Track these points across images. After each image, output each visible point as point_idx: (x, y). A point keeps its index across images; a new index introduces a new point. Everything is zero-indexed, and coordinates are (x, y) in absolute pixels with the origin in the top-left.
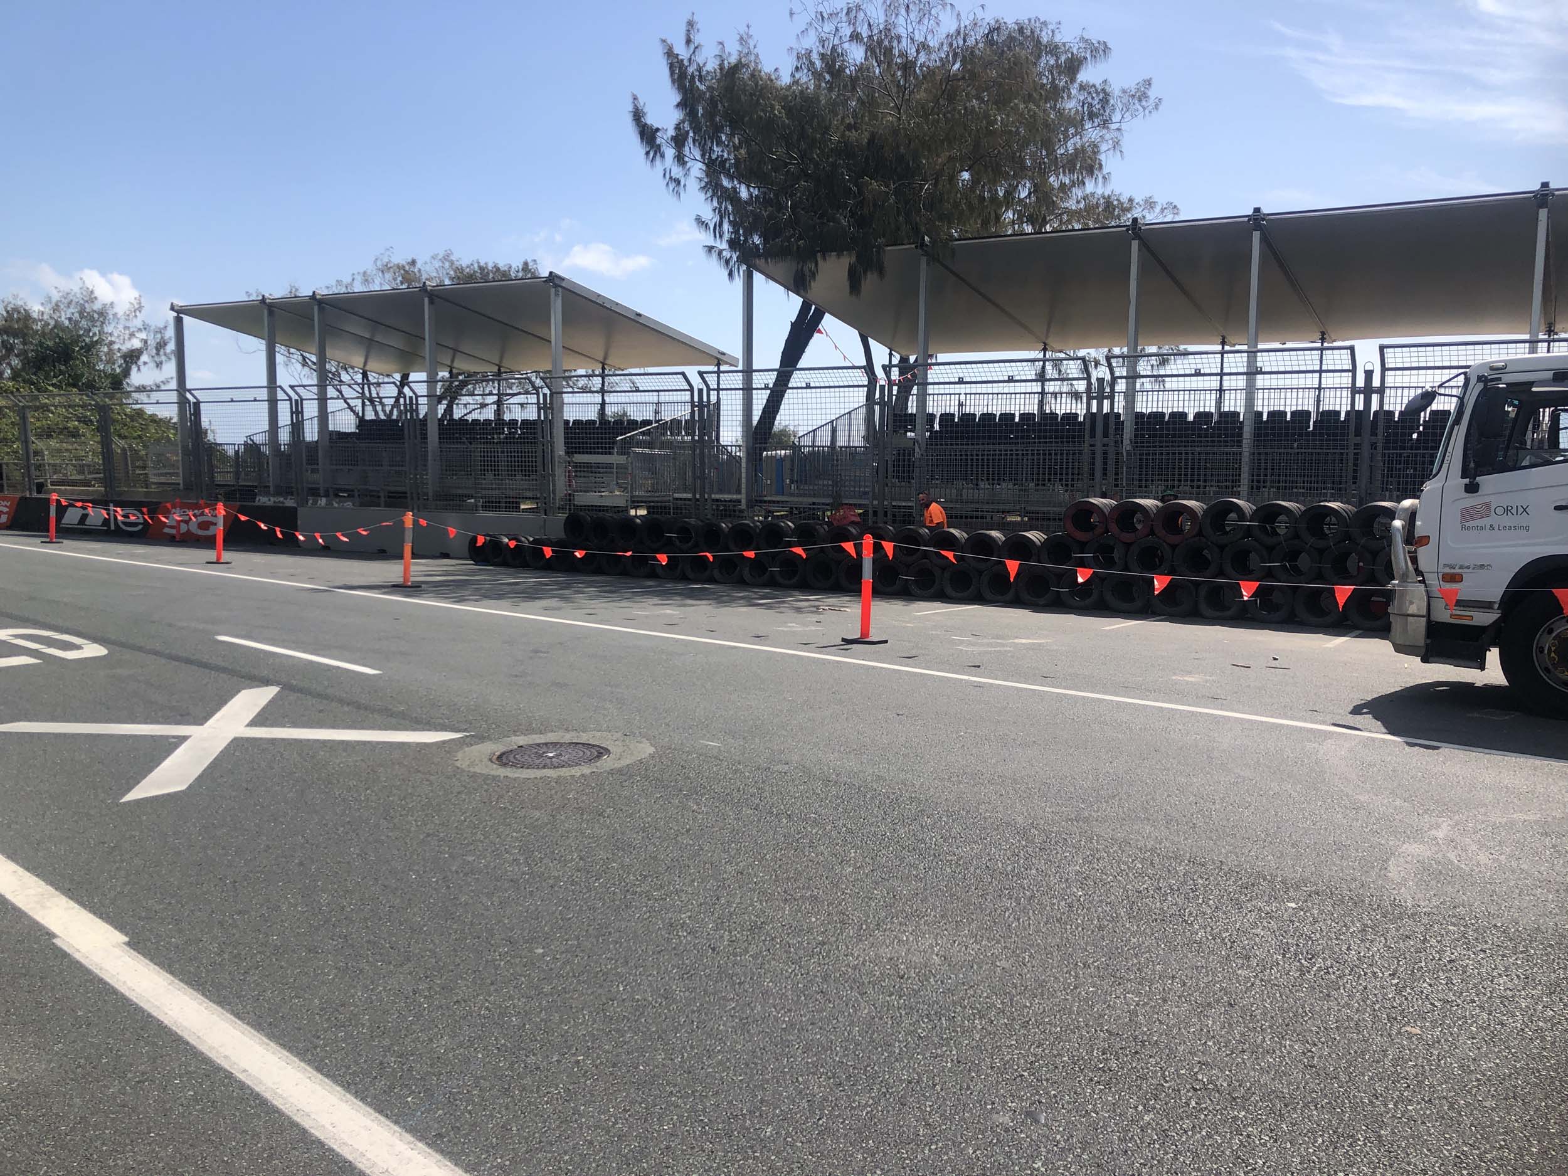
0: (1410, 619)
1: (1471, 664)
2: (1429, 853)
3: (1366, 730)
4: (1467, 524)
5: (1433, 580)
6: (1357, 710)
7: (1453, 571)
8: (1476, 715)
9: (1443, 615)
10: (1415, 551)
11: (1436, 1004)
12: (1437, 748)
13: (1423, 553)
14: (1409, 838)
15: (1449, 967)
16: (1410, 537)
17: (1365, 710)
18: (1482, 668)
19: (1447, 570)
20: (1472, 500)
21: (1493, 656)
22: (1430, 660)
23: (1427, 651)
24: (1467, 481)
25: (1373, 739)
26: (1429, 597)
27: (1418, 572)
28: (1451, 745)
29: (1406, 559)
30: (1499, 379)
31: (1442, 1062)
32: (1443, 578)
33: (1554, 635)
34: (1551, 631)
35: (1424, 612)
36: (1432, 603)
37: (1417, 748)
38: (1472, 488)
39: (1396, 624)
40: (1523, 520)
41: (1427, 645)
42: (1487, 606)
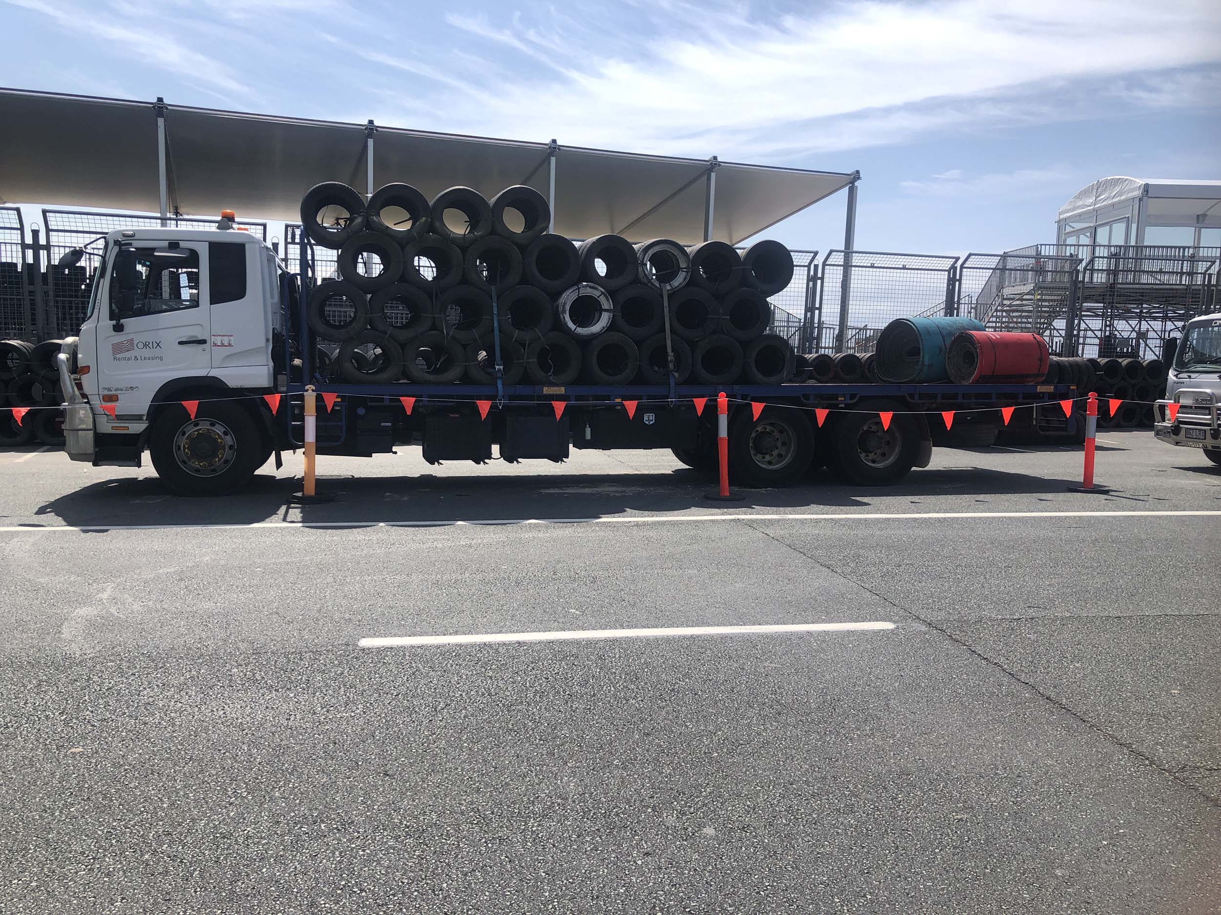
0: (80, 432)
1: (131, 463)
2: (95, 612)
3: (49, 525)
4: (118, 356)
5: (96, 402)
6: (41, 511)
7: (111, 393)
8: (138, 501)
9: (106, 427)
10: (80, 379)
11: (96, 724)
12: (107, 531)
13: (85, 379)
14: (80, 604)
15: (107, 694)
16: (75, 368)
17: (49, 510)
18: (139, 465)
19: (106, 392)
20: (119, 338)
21: (146, 456)
22: (100, 463)
23: (96, 456)
24: (114, 322)
25: (54, 532)
26: (94, 415)
27: (84, 396)
28: (119, 527)
29: (72, 385)
30: (130, 244)
31: (99, 766)
32: (103, 399)
33: (186, 436)
34: (184, 434)
35: (91, 427)
36: (97, 420)
37: (90, 533)
38: (118, 328)
39: (70, 438)
40: (157, 352)
41: (96, 452)
42: (138, 418)
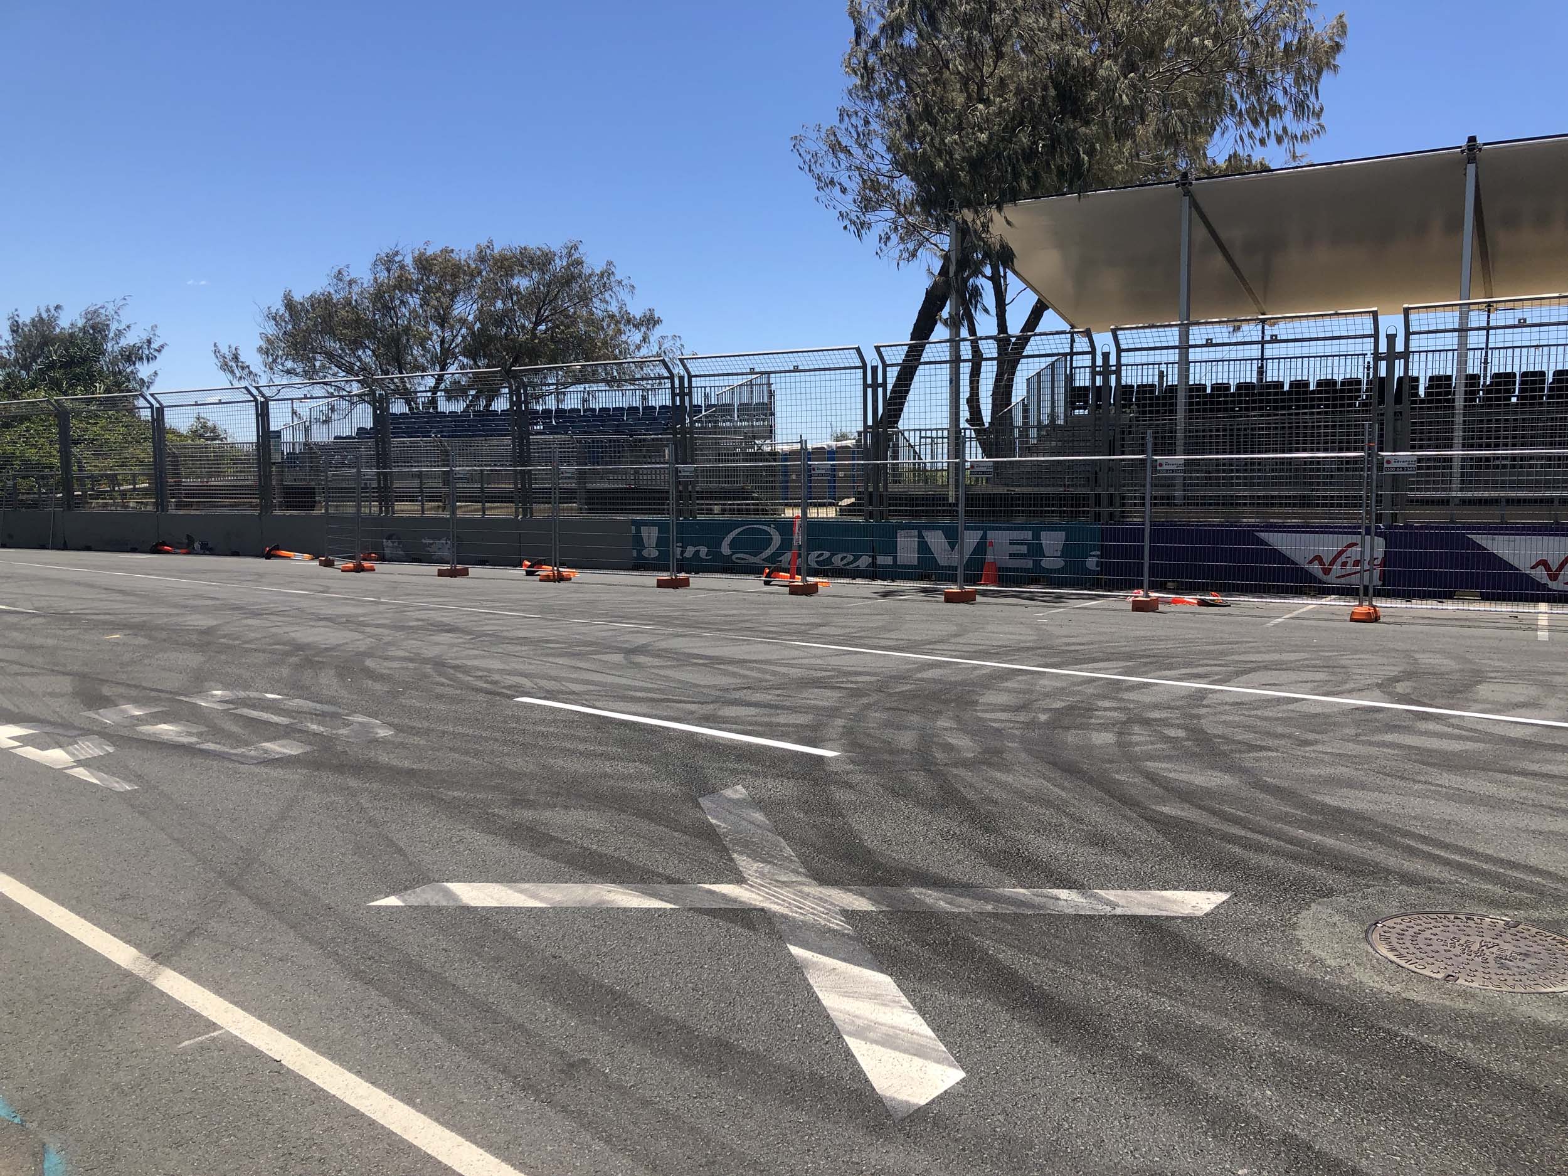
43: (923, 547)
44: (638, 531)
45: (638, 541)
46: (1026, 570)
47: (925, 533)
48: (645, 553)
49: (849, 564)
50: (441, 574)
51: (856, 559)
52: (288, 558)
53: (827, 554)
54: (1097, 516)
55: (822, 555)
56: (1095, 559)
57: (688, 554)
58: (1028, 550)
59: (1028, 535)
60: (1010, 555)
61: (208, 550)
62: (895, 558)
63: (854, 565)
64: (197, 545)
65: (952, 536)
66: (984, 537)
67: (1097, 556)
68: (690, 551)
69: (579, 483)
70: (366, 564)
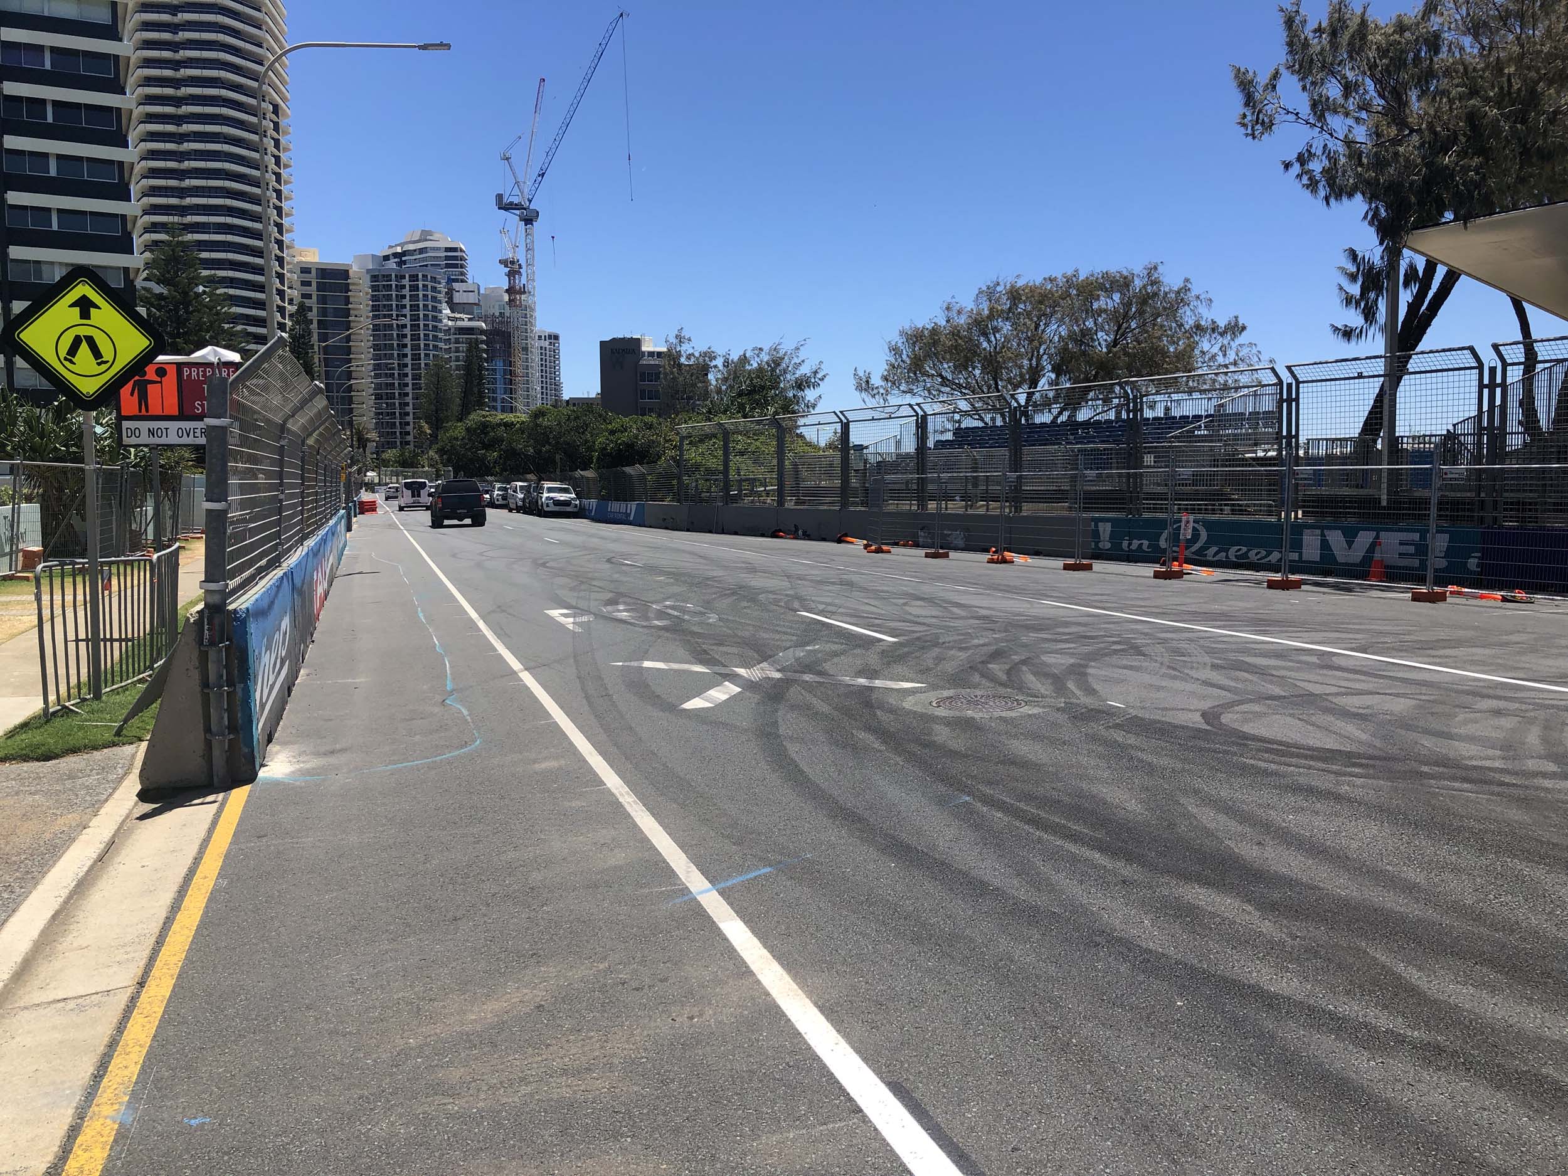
43: (1325, 545)
44: (1096, 526)
45: (1096, 534)
46: (1412, 569)
47: (1326, 532)
48: (1101, 545)
49: (1261, 559)
50: (927, 556)
51: (1269, 554)
52: (852, 543)
53: (1244, 549)
54: (1482, 520)
55: (1240, 549)
56: (1476, 561)
57: (1134, 546)
58: (1416, 549)
59: (1416, 536)
60: (1400, 554)
61: (807, 536)
62: (1301, 554)
63: (1268, 559)
64: (800, 532)
65: (1350, 536)
66: (1377, 537)
67: (1478, 558)
68: (1135, 543)
69: (1071, 486)
70: (885, 548)
